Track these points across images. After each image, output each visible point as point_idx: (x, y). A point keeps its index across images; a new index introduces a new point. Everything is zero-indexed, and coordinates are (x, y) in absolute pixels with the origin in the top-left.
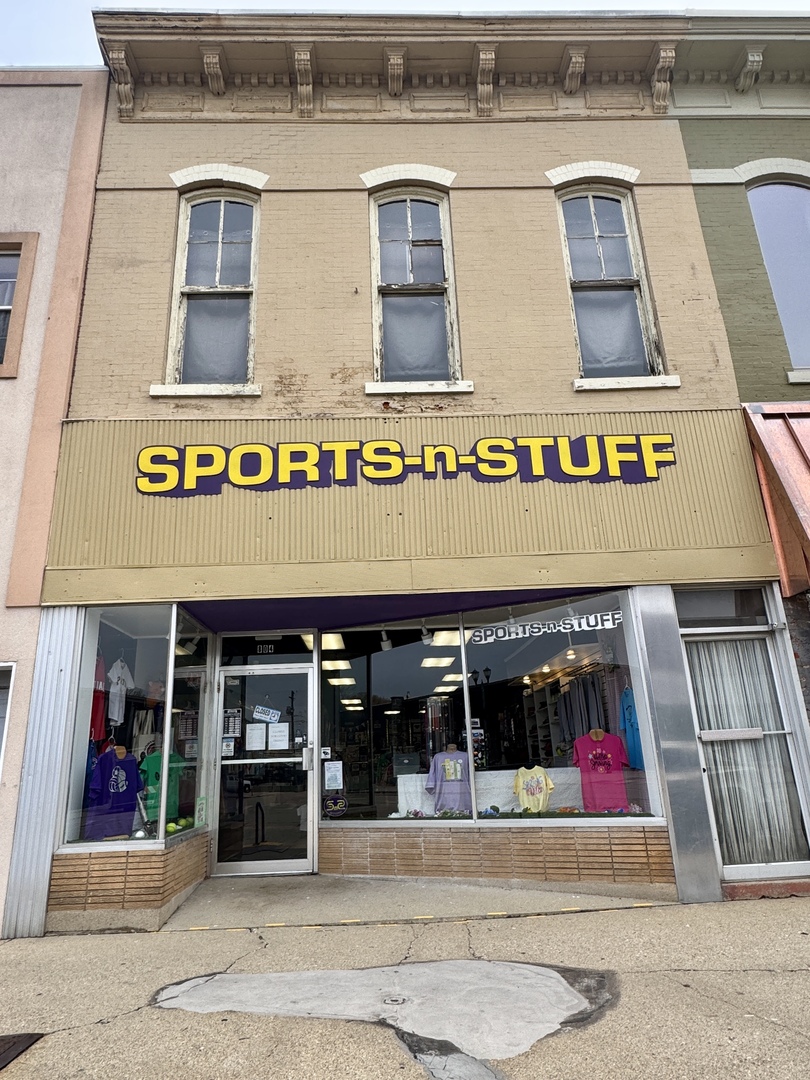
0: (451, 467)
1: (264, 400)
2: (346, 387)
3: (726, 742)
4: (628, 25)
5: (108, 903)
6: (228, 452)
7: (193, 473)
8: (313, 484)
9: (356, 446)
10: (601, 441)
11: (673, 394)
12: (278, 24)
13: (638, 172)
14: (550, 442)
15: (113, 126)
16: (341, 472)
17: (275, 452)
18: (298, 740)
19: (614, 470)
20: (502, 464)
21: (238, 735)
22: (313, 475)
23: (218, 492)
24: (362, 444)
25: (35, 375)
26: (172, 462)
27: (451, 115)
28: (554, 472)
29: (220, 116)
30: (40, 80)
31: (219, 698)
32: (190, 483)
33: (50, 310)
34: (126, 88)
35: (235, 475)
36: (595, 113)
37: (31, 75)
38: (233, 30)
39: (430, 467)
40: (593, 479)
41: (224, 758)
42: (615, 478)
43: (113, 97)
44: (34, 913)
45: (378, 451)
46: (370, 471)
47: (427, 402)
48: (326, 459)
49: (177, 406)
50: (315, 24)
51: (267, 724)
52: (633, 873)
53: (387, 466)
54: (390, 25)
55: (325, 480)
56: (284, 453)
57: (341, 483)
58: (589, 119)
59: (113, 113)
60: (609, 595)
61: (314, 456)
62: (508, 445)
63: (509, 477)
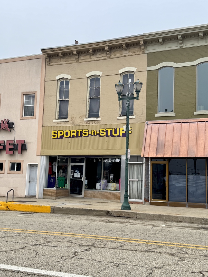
1: (69, 122)
2: (81, 119)
3: (133, 181)
6: (64, 131)
7: (59, 135)
9: (82, 130)
10: (120, 129)
11: (134, 119)
13: (136, 69)
16: (79, 135)
18: (82, 176)
19: (121, 135)
20: (103, 134)
21: (73, 175)
22: (75, 135)
23: (63, 138)
25: (38, 118)
26: (56, 133)
27: (103, 58)
28: (111, 135)
29: (63, 63)
31: (70, 168)
33: (39, 106)
34: (48, 60)
35: (65, 136)
37: (34, 57)
38: (63, 50)
39: (92, 134)
41: (71, 178)
44: (42, 196)
45: (85, 131)
46: (84, 135)
47: (94, 122)
49: (57, 123)
50: (76, 47)
51: (77, 173)
52: (116, 199)
54: (88, 45)
56: (72, 131)
58: (129, 56)
59: (47, 64)
61: (76, 132)
62: (105, 130)
63: (104, 136)
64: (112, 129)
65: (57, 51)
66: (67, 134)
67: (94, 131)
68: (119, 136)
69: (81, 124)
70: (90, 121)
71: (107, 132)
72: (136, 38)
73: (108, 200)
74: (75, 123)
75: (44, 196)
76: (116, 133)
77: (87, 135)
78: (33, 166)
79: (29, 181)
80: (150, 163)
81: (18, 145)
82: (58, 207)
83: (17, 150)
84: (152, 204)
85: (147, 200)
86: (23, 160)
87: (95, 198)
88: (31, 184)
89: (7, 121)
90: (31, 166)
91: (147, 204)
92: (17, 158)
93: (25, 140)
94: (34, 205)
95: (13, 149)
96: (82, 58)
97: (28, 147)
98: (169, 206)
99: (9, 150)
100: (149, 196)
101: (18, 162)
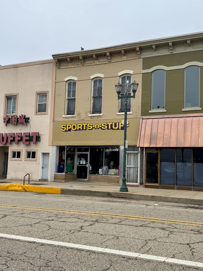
1: (76, 117)
2: (86, 115)
3: (130, 167)
4: (130, 46)
5: (60, 179)
6: (71, 125)
7: (68, 128)
10: (119, 123)
11: (131, 115)
13: (133, 72)
15: (57, 69)
16: (85, 128)
18: (87, 163)
20: (105, 127)
21: (79, 162)
22: (81, 129)
23: (70, 131)
25: (50, 114)
26: (65, 127)
27: (104, 62)
28: (112, 128)
29: (71, 67)
31: (77, 157)
33: (51, 104)
35: (72, 129)
36: (128, 59)
38: (70, 55)
39: (96, 128)
41: (77, 165)
42: (120, 129)
43: (57, 66)
45: (89, 125)
46: (88, 128)
47: (97, 117)
48: (83, 126)
49: (66, 119)
51: (83, 160)
52: (116, 182)
56: (78, 125)
62: (106, 124)
63: (106, 129)
64: (112, 123)
65: (66, 56)
66: (74, 127)
67: (97, 125)
68: (118, 129)
69: (86, 119)
70: (94, 116)
71: (108, 125)
72: (133, 45)
73: (109, 183)
74: (81, 118)
75: (55, 180)
76: (115, 126)
77: (91, 128)
78: (45, 155)
79: (42, 167)
80: (144, 152)
81: (33, 136)
82: (67, 189)
83: (32, 140)
84: (146, 187)
85: (141, 184)
86: (37, 149)
87: (98, 181)
88: (44, 169)
89: (23, 116)
90: (44, 154)
91: (142, 187)
92: (33, 148)
93: (39, 133)
94: (47, 187)
95: (29, 140)
96: (87, 62)
97: (41, 139)
98: (160, 188)
99: (25, 141)
100: (144, 180)
101: (33, 151)
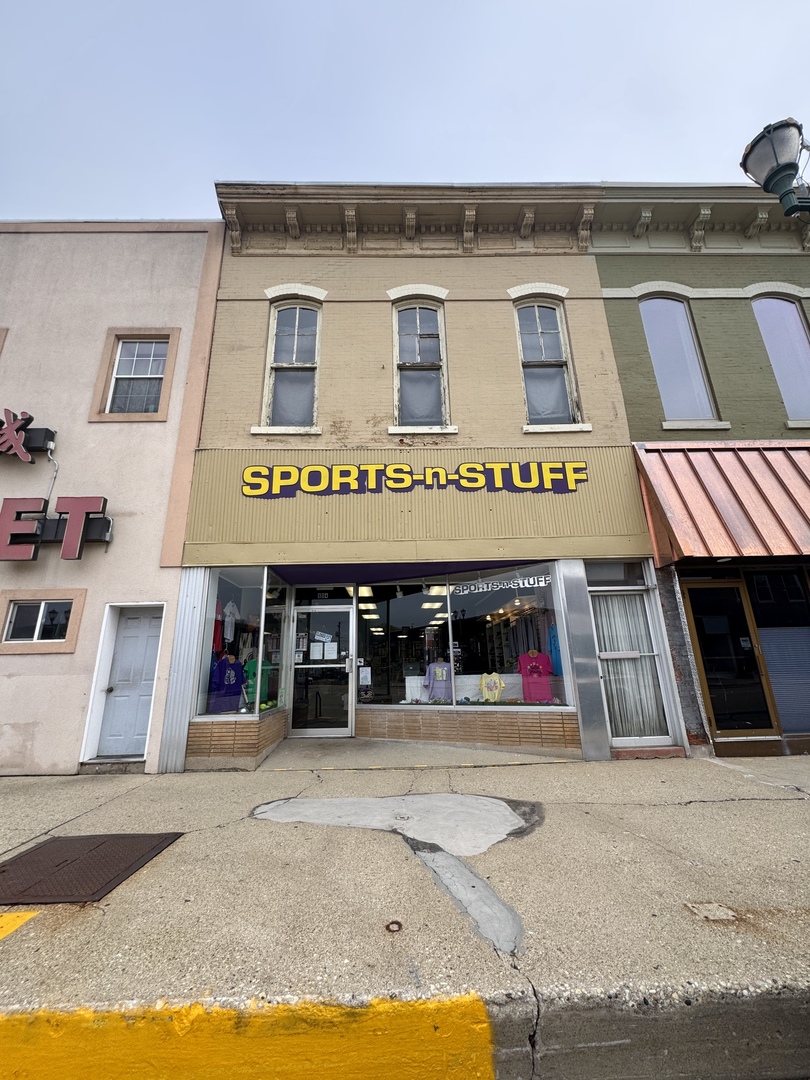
0: (443, 481)
1: (323, 437)
2: (376, 429)
3: (616, 660)
4: (564, 193)
5: (223, 752)
6: (300, 470)
7: (278, 483)
8: (354, 491)
9: (382, 467)
10: (540, 466)
11: (587, 436)
12: (334, 191)
13: (567, 290)
14: (507, 466)
15: (228, 258)
16: (372, 484)
17: (330, 471)
18: (343, 653)
19: (548, 485)
20: (475, 480)
21: (305, 649)
22: (354, 485)
23: (294, 496)
24: (386, 466)
25: (178, 420)
26: (264, 477)
27: (446, 252)
28: (509, 485)
29: (296, 252)
30: (181, 228)
31: (293, 627)
32: (276, 490)
33: (188, 378)
34: (236, 234)
35: (305, 485)
36: (540, 251)
37: (176, 225)
38: (305, 196)
39: (429, 481)
40: (534, 490)
41: (296, 664)
42: (548, 490)
43: (228, 239)
44: (177, 758)
45: (396, 471)
46: (390, 484)
47: (428, 439)
48: (363, 476)
49: (268, 440)
50: (358, 191)
51: (324, 643)
52: (554, 742)
53: (401, 480)
54: (407, 192)
55: (362, 489)
56: (336, 471)
57: (372, 491)
58: (536, 254)
59: (228, 250)
60: (543, 565)
61: (355, 473)
62: (480, 468)
63: (480, 488)
64: (510, 464)
66: (315, 478)
67: (434, 470)
68: (540, 489)
69: (378, 443)
70: (414, 434)
71: (489, 474)
72: (575, 192)
74: (347, 441)
75: (190, 759)
77: (408, 482)
78: (135, 617)
79: (105, 686)
80: (678, 588)
83: (57, 542)
84: (723, 751)
85: (699, 738)
86: (85, 587)
87: (418, 738)
88: (119, 698)
89: (20, 417)
90: (125, 615)
91: (704, 754)
92: (52, 581)
93: (105, 501)
95: (34, 535)
96: (369, 245)
97: (115, 533)
98: (788, 752)
99: (11, 543)
100: (704, 715)
101: (57, 596)
